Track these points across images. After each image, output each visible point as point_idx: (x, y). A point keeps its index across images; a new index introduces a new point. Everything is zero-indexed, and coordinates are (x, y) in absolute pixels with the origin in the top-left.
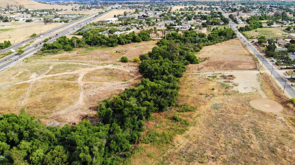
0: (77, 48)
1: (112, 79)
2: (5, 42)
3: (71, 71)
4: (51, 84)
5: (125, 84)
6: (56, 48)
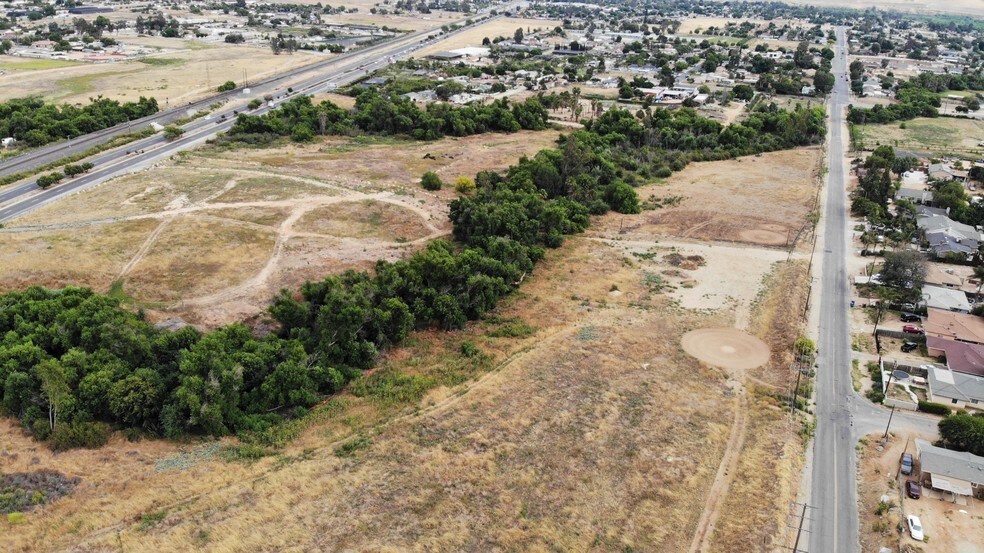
0: (326, 134)
1: (370, 232)
2: (143, 100)
3: (278, 199)
4: (211, 227)
5: (396, 248)
6: (269, 130)
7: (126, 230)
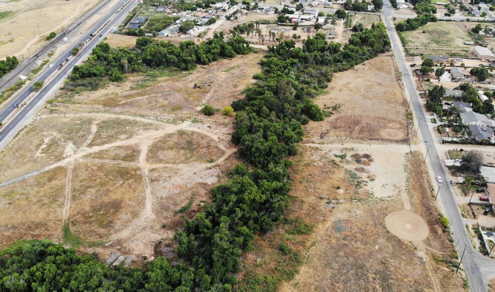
0: (129, 73)
1: (191, 157)
2: (8, 59)
3: (127, 138)
5: (210, 168)
6: (95, 75)
7: (50, 180)
